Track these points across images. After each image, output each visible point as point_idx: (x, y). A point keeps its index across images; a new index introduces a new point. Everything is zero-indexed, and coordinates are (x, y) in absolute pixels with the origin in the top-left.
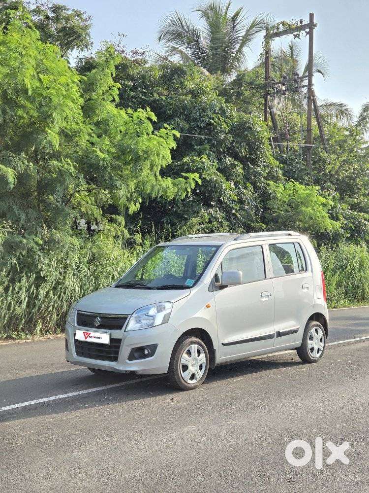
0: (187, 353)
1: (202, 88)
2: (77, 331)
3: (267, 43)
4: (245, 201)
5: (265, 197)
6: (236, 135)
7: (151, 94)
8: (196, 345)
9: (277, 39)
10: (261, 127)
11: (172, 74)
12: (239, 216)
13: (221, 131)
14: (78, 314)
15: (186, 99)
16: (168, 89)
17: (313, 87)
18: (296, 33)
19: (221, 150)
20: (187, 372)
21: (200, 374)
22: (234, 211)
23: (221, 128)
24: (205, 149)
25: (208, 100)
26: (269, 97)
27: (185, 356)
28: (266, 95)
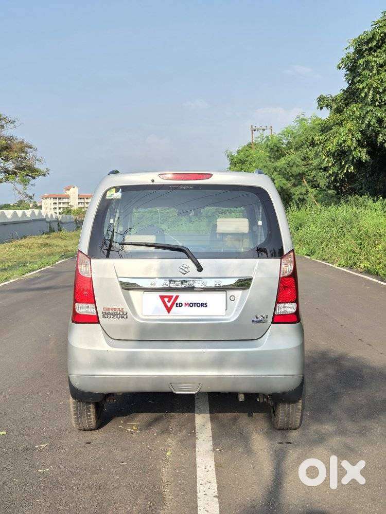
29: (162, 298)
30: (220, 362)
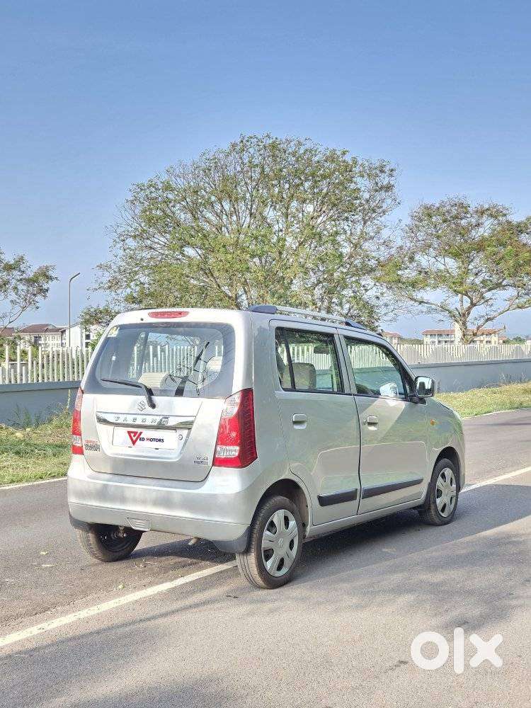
29: (129, 433)
30: (166, 502)
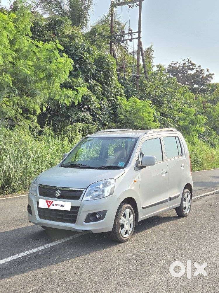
0: (123, 216)
1: (75, 35)
2: (40, 200)
3: (112, 9)
4: (103, 109)
5: (114, 107)
6: (98, 66)
7: (43, 35)
8: (129, 210)
9: (118, 7)
10: (113, 62)
11: (55, 24)
12: (101, 118)
13: (90, 63)
14: (39, 187)
15: (66, 41)
16: (54, 34)
17: (141, 39)
18: (130, 5)
19: (89, 75)
20: (123, 229)
21: (130, 230)
22: (98, 116)
23: (89, 61)
24: (78, 74)
25: (80, 42)
26: (113, 44)
27: (122, 217)
28: (111, 42)
